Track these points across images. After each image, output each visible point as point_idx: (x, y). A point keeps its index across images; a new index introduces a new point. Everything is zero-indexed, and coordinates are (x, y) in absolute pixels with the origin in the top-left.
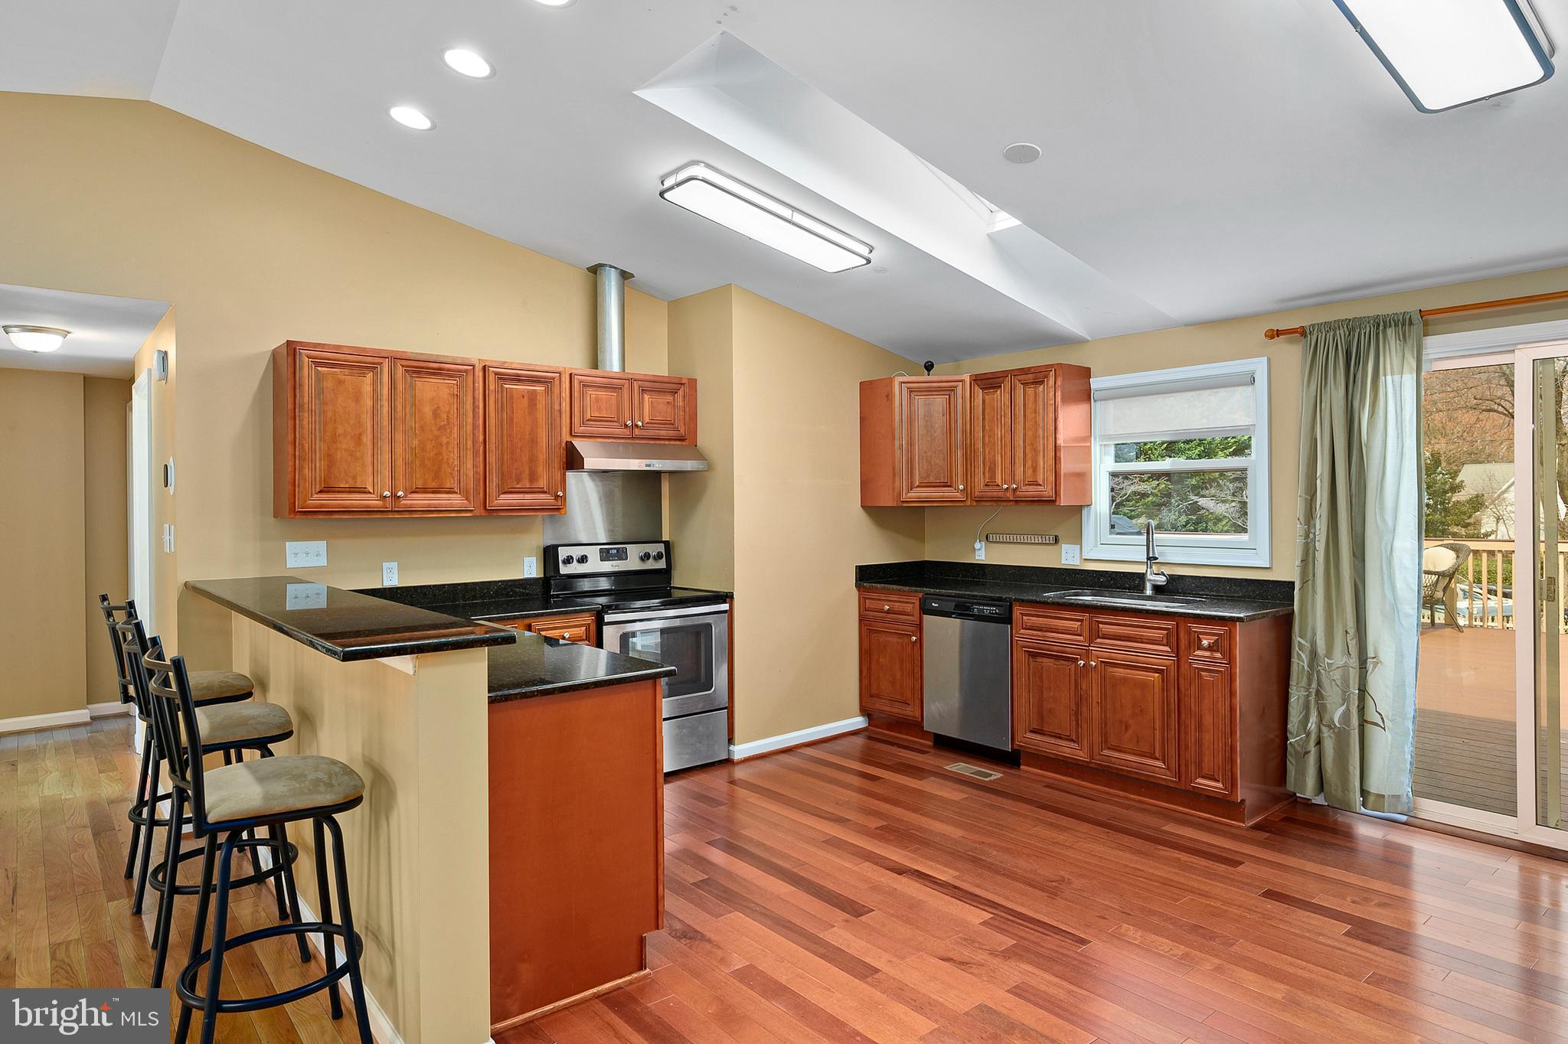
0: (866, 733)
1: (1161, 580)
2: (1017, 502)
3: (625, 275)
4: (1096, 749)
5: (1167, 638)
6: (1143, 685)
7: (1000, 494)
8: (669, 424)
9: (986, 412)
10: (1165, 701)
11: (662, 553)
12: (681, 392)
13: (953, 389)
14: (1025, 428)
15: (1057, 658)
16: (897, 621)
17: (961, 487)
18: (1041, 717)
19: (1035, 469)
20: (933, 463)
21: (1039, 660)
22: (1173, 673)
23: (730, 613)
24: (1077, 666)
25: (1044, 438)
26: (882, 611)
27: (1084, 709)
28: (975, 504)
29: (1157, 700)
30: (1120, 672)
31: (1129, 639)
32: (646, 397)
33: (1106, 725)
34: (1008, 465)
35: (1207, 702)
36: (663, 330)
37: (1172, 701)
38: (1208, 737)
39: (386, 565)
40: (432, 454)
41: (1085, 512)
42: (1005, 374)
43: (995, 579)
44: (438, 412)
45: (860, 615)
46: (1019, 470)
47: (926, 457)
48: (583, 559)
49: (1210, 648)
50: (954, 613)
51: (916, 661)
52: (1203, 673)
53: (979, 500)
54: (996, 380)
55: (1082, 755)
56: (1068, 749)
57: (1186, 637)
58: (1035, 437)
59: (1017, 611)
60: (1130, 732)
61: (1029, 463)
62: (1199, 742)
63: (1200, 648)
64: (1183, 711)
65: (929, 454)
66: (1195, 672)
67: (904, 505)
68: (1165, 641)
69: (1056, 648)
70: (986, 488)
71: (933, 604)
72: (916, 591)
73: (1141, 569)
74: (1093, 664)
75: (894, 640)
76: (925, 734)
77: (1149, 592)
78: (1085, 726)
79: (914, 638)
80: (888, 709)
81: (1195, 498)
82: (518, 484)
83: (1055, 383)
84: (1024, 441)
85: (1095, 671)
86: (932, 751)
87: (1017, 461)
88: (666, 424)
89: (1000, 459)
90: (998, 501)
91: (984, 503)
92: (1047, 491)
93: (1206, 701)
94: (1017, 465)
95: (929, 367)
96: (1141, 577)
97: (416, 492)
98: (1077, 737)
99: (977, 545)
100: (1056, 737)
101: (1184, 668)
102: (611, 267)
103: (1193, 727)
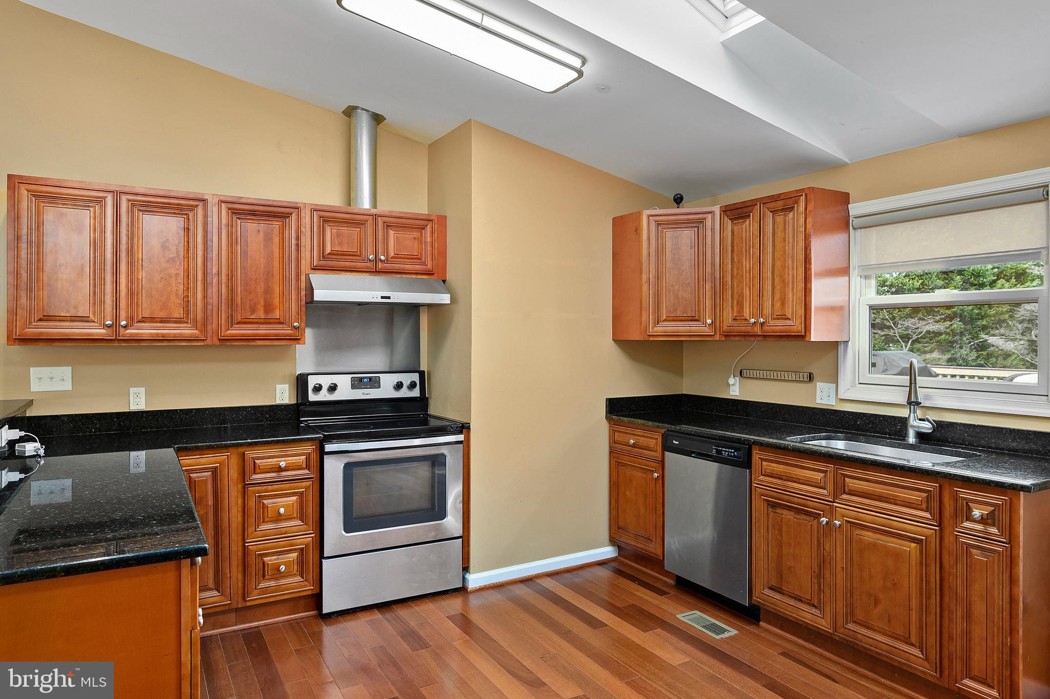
0: (614, 564)
1: (926, 427)
2: (765, 337)
3: (377, 119)
4: (840, 622)
5: (928, 503)
6: (897, 555)
7: (749, 329)
8: (415, 259)
9: (735, 244)
10: (924, 579)
11: (415, 383)
12: (429, 228)
13: (702, 221)
14: (774, 259)
15: (798, 511)
16: (641, 456)
17: (709, 321)
18: (780, 574)
19: (783, 302)
20: (680, 297)
21: (779, 511)
22: (934, 544)
23: (466, 444)
24: (820, 523)
25: (793, 269)
26: (628, 445)
27: (827, 575)
28: (724, 339)
29: (913, 573)
30: (869, 536)
31: (880, 498)
32: (391, 233)
33: (852, 595)
34: (756, 298)
35: (978, 588)
36: (423, 172)
37: (933, 579)
38: (978, 631)
39: (133, 390)
40: (160, 285)
41: (841, 348)
42: (753, 203)
43: (748, 417)
44: (167, 244)
45: (610, 447)
46: (768, 304)
47: (673, 290)
48: (333, 388)
49: (983, 520)
50: (694, 452)
51: (658, 498)
52: (974, 551)
53: (728, 335)
54: (745, 210)
55: (824, 624)
56: (808, 615)
57: (952, 503)
58: (784, 267)
59: (756, 455)
60: (880, 608)
61: (777, 296)
62: (968, 634)
63: (969, 518)
64: (946, 592)
65: (676, 287)
66: (962, 549)
67: (651, 339)
68: (924, 506)
69: (796, 500)
70: (735, 323)
71: (674, 442)
72: (658, 427)
73: (903, 413)
74: (837, 523)
75: (640, 474)
76: (667, 574)
77: (912, 439)
78: (827, 591)
79: (656, 475)
80: (633, 543)
81: (986, 337)
82: (252, 314)
83: (806, 209)
84: (773, 273)
85: (840, 531)
86: (673, 592)
87: (765, 293)
88: (412, 259)
89: (748, 292)
90: (746, 336)
91: (733, 338)
92: (796, 326)
93: (977, 586)
94: (765, 298)
95: (678, 200)
96: (904, 421)
97: (143, 322)
98: (819, 602)
99: (731, 381)
100: (796, 598)
101: (949, 540)
102: (363, 109)
103: (959, 614)
